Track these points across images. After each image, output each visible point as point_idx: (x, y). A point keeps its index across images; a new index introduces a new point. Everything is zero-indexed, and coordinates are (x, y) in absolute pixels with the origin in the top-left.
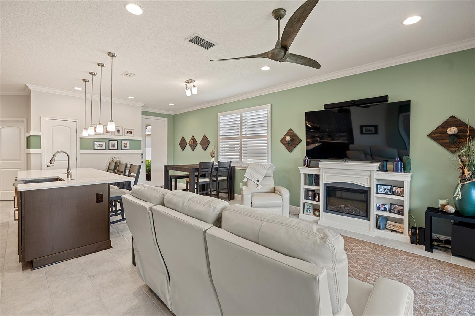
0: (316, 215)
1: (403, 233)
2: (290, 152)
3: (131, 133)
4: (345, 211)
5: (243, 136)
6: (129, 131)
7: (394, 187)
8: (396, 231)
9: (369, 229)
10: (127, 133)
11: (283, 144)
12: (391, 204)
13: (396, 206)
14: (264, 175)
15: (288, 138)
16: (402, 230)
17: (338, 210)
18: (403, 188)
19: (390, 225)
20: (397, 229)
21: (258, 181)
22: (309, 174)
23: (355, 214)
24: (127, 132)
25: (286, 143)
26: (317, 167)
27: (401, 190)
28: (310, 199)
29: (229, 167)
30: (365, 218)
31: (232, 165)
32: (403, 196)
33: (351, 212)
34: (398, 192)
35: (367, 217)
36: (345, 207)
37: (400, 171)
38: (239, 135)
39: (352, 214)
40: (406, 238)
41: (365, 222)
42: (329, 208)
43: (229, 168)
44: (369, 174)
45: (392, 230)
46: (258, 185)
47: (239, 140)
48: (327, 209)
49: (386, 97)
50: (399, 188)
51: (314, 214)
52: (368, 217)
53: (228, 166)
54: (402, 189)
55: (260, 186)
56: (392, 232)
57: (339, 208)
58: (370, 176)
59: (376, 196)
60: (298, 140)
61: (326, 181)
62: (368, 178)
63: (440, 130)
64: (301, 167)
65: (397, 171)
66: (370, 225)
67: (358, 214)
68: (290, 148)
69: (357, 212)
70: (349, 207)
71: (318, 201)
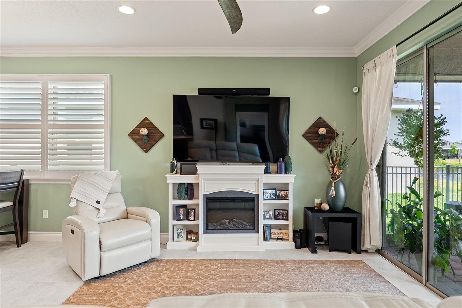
0: (191, 239)
1: (288, 240)
2: (146, 152)
4: (230, 227)
5: (50, 122)
7: (277, 190)
8: (282, 239)
9: (257, 244)
11: (134, 140)
12: (275, 210)
13: (280, 211)
14: (108, 192)
15: (144, 131)
16: (287, 236)
17: (221, 227)
18: (288, 191)
19: (275, 234)
20: (282, 236)
21: (98, 202)
22: (179, 184)
23: (242, 228)
25: (139, 139)
26: (195, 172)
27: (285, 193)
28: (182, 218)
29: (19, 182)
30: (253, 231)
31: (25, 177)
32: (288, 200)
33: (236, 227)
34: (282, 196)
35: (254, 229)
36: (229, 223)
37: (283, 173)
38: (40, 120)
39: (239, 229)
40: (291, 244)
41: (253, 236)
42: (209, 228)
43: (19, 184)
44: (257, 177)
45: (278, 239)
46: (99, 210)
47: (40, 130)
48: (207, 229)
49: (268, 90)
50: (283, 191)
51: (187, 239)
52: (256, 229)
53: (17, 179)
54: (285, 191)
55: (103, 211)
56: (278, 241)
57: (223, 224)
58: (258, 180)
59: (263, 203)
60: (158, 134)
61: (206, 191)
62: (256, 182)
63: (312, 130)
64: (166, 175)
65: (281, 173)
66: (259, 237)
67: (245, 228)
68: (145, 146)
69: (243, 226)
70: (235, 221)
71: (194, 220)
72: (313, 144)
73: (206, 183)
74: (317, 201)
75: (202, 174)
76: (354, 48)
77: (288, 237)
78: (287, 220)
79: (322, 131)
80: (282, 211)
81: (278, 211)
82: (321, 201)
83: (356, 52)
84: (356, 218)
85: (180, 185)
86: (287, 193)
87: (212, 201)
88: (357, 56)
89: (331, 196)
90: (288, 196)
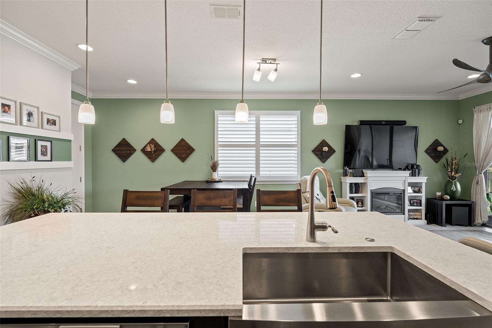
1: (421, 219)
2: (324, 163)
3: (54, 123)
4: (386, 211)
5: (261, 143)
6: (51, 118)
7: (413, 187)
8: (417, 219)
9: (404, 221)
10: (48, 123)
11: (316, 155)
13: (414, 201)
15: (326, 149)
16: (420, 217)
18: (421, 187)
20: (417, 217)
21: (318, 195)
23: (394, 212)
24: (48, 121)
25: (320, 154)
27: (418, 189)
30: (401, 213)
32: (421, 193)
33: (390, 211)
34: (416, 191)
35: (402, 212)
36: (385, 208)
37: (417, 176)
38: (255, 141)
39: (392, 212)
40: (423, 222)
41: (401, 216)
44: (404, 179)
45: (414, 219)
46: (319, 200)
47: (254, 148)
49: (405, 122)
50: (416, 188)
52: (403, 212)
54: (418, 188)
57: (381, 209)
58: (405, 181)
59: (408, 195)
60: (332, 151)
61: (372, 187)
62: (403, 182)
63: (431, 148)
64: (341, 177)
65: (415, 176)
66: (405, 218)
67: (396, 212)
68: (324, 159)
69: (394, 210)
70: (389, 207)
71: (362, 207)
72: (431, 157)
73: (373, 183)
74: (439, 194)
75: (370, 177)
76: (460, 94)
77: (422, 217)
78: (421, 206)
79: (440, 149)
80: (416, 201)
81: (413, 201)
82: (442, 194)
85: (352, 184)
86: (419, 189)
87: (375, 194)
88: (460, 99)
89: (453, 190)
90: (421, 191)
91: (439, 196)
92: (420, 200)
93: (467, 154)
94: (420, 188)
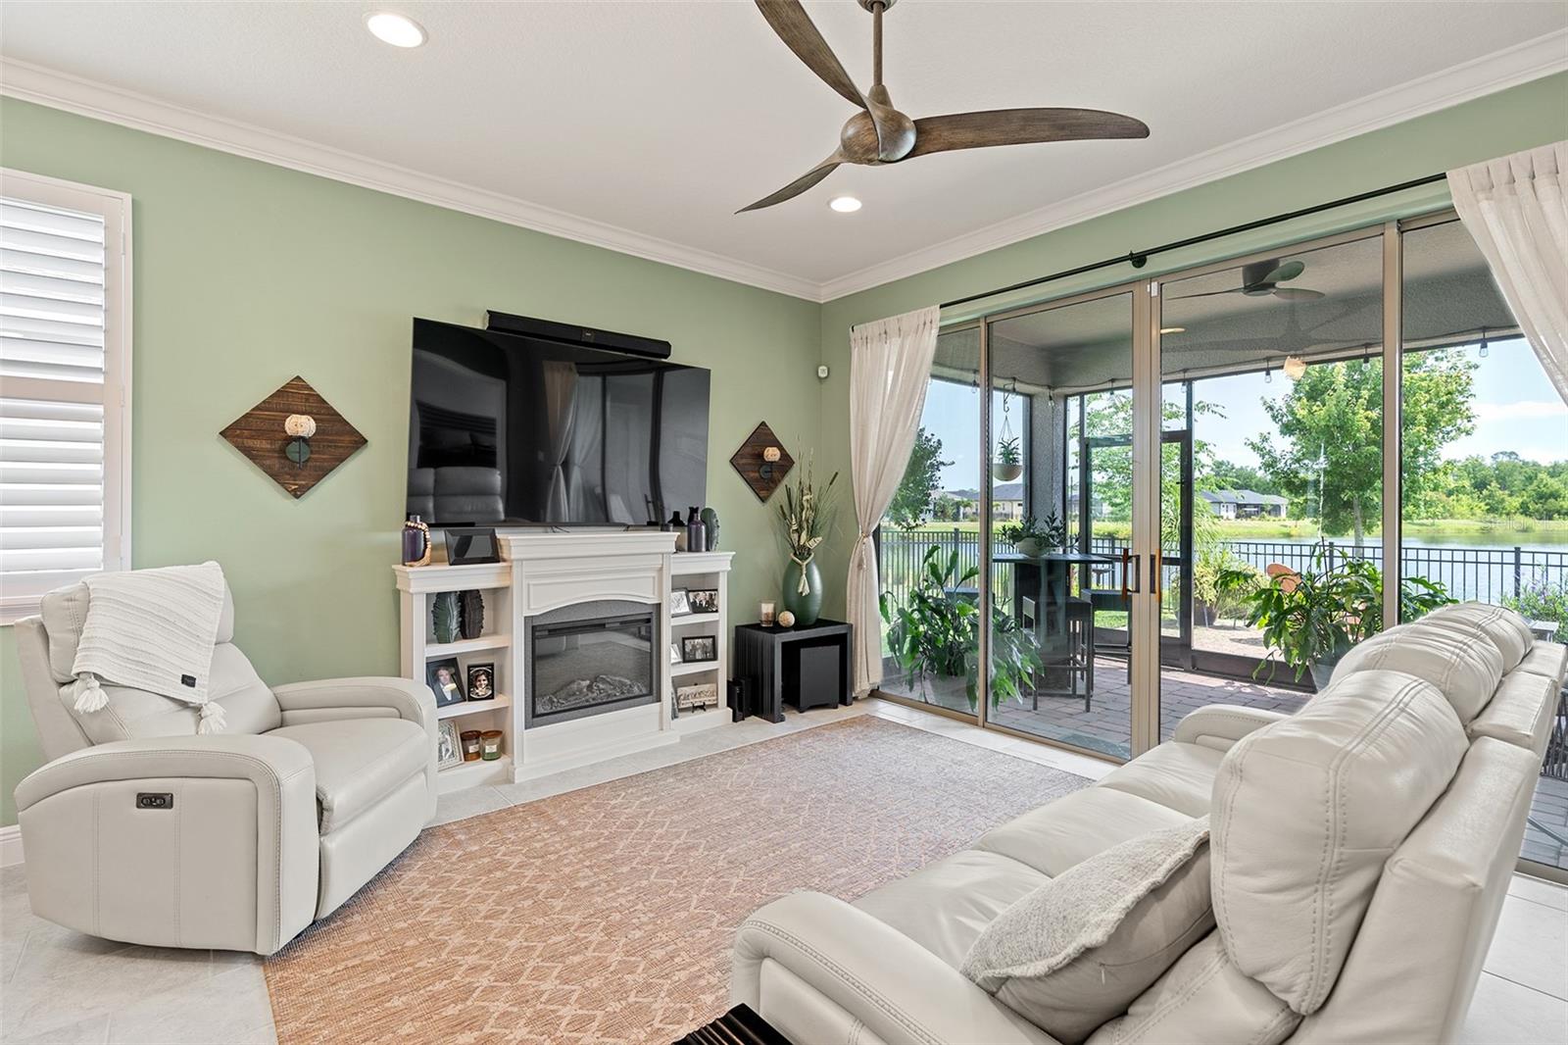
0: (478, 755)
1: (716, 705)
2: (297, 497)
4: (594, 699)
7: (690, 591)
8: (702, 707)
9: (657, 727)
12: (684, 639)
13: (696, 641)
14: (214, 640)
15: (301, 425)
16: (714, 698)
17: (572, 702)
18: (716, 590)
19: (687, 697)
20: (702, 699)
21: (188, 681)
22: (439, 594)
23: (623, 697)
26: (492, 555)
27: (708, 598)
28: (449, 698)
30: (647, 698)
32: (717, 611)
33: (609, 695)
34: (701, 605)
35: (650, 693)
36: (589, 687)
37: (704, 549)
39: (615, 698)
40: (723, 713)
41: (648, 710)
42: (540, 710)
44: (657, 562)
45: (695, 708)
46: (198, 709)
48: (535, 715)
49: (666, 346)
50: (701, 593)
51: (467, 756)
52: (655, 692)
54: (707, 593)
55: (214, 712)
56: (696, 712)
57: (574, 694)
58: (661, 569)
59: (672, 624)
60: (347, 438)
61: (532, 607)
62: (654, 574)
63: (748, 450)
64: (394, 567)
65: (698, 550)
66: (661, 712)
67: (631, 695)
68: (295, 477)
69: (625, 689)
70: (604, 681)
71: (491, 697)
72: (749, 482)
73: (534, 585)
74: (767, 608)
75: (522, 560)
76: (822, 284)
77: (717, 699)
78: (715, 658)
79: (772, 454)
80: (700, 640)
81: (692, 641)
82: (775, 609)
83: (825, 294)
84: (845, 635)
85: (441, 597)
86: (711, 595)
87: (546, 633)
88: (822, 302)
89: (801, 593)
90: (715, 602)
91: (767, 614)
92: (713, 637)
93: (837, 474)
94: (713, 593)
